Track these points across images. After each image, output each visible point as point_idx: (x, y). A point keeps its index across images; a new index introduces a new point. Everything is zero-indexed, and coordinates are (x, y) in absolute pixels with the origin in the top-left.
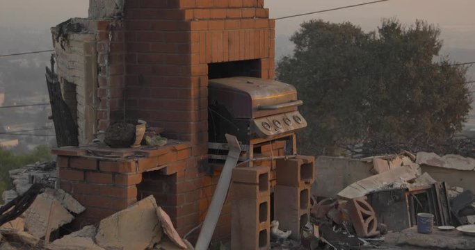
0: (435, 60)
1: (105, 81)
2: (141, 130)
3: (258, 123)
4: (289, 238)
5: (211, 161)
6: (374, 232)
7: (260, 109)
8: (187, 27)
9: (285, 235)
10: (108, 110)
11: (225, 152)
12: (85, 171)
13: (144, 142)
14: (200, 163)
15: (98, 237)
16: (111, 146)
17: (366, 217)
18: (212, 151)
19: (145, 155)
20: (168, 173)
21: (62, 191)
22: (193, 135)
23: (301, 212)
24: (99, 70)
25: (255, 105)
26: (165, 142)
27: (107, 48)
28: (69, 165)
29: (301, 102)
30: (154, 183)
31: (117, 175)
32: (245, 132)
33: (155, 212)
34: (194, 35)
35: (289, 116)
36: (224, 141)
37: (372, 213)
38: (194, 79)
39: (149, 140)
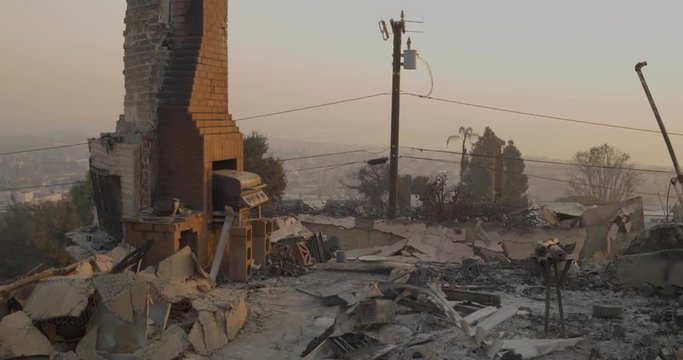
0: (265, 156)
1: (147, 174)
2: (177, 204)
3: (244, 198)
4: (260, 269)
5: (214, 223)
6: (310, 263)
7: (245, 189)
8: (201, 139)
9: (258, 267)
10: (149, 192)
11: (224, 217)
12: (144, 232)
13: (178, 212)
14: (209, 224)
15: (158, 273)
16: (158, 215)
17: (305, 254)
18: (215, 217)
19: (182, 220)
20: (194, 231)
21: (128, 245)
22: (205, 207)
23: (266, 253)
24: (142, 166)
25: (242, 187)
26: (190, 212)
27: (149, 153)
28: (133, 229)
29: (265, 185)
30: (188, 238)
31: (167, 233)
32: (237, 204)
33: (191, 256)
34: (205, 144)
35: (259, 193)
36: (223, 209)
37: (308, 252)
38: (205, 172)
39: (181, 210)
